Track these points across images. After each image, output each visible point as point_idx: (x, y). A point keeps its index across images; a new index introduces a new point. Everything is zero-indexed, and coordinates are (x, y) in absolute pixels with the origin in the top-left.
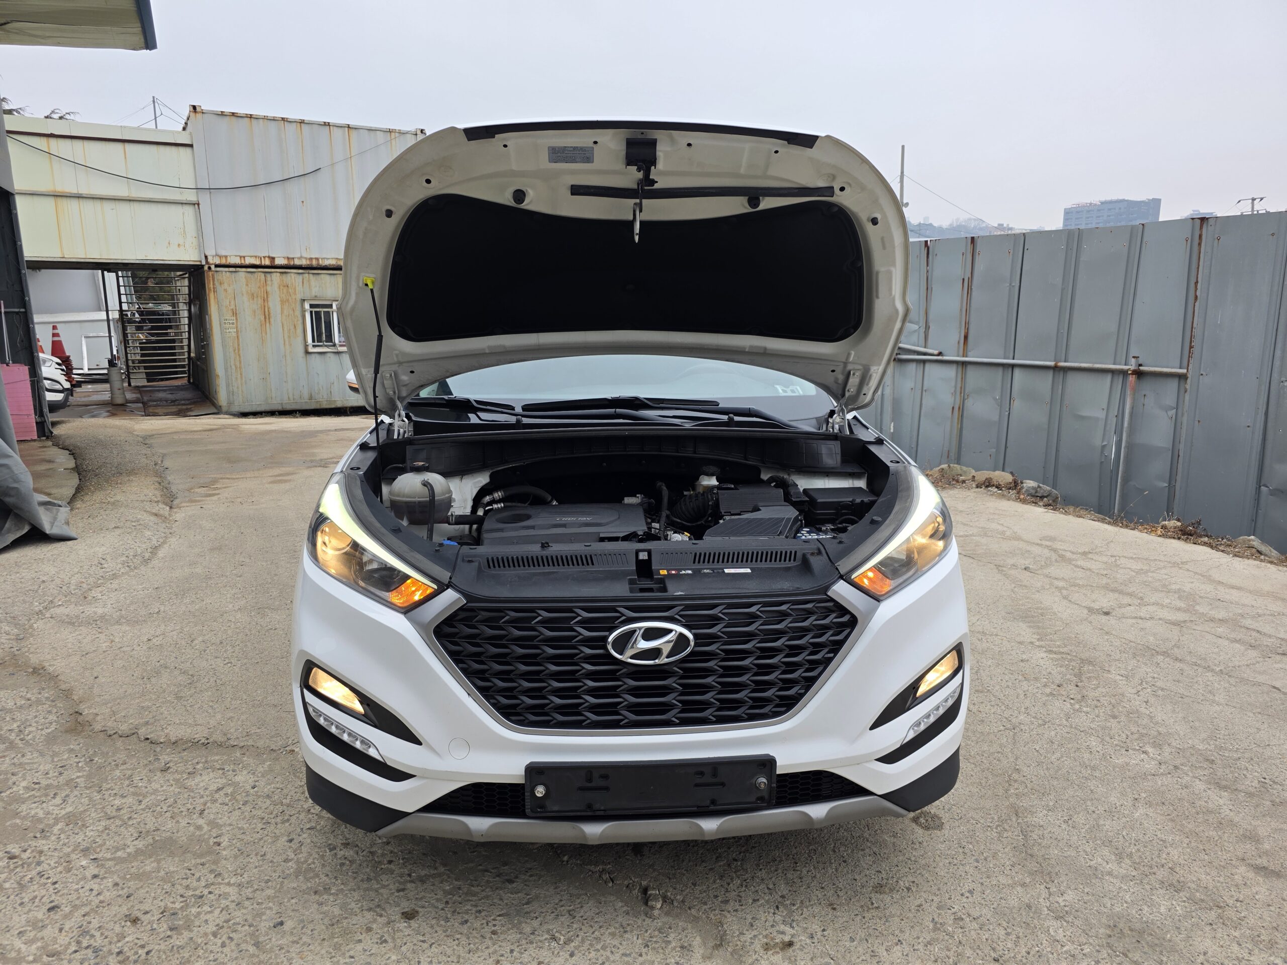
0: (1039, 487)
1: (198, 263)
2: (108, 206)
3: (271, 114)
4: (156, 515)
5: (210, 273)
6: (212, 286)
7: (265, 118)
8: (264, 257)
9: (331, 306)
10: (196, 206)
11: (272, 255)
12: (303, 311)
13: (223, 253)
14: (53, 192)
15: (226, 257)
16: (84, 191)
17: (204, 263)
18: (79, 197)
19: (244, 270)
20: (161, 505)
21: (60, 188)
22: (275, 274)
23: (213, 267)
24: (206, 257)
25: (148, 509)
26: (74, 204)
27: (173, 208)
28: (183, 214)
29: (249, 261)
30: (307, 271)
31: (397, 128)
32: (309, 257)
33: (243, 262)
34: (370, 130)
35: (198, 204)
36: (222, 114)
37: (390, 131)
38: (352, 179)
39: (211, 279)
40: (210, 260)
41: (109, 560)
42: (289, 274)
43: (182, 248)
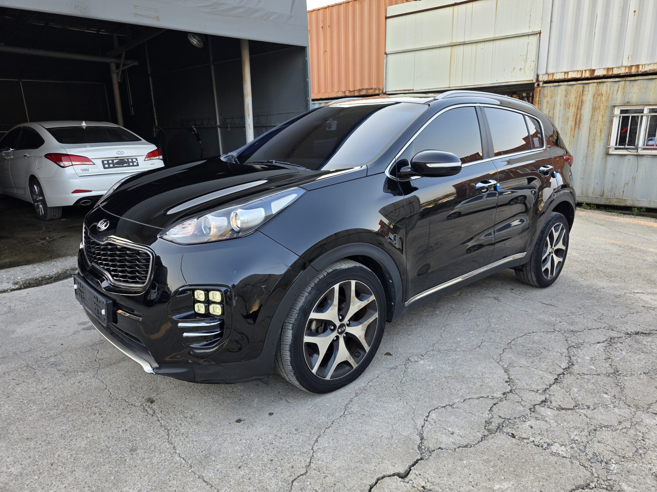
1: (531, 82)
2: (480, 46)
5: (538, 89)
6: (537, 99)
8: (585, 71)
9: (642, 111)
10: (539, 35)
11: (593, 68)
12: (612, 116)
13: (550, 71)
14: (450, 43)
15: (553, 74)
16: (467, 39)
17: (535, 81)
18: (464, 44)
19: (566, 83)
21: (455, 40)
22: (592, 85)
23: (541, 84)
24: (538, 76)
26: (461, 47)
28: (528, 43)
29: (572, 75)
30: (624, 79)
32: (630, 65)
33: (566, 77)
39: (538, 93)
40: (541, 79)
42: (606, 84)
43: (522, 71)
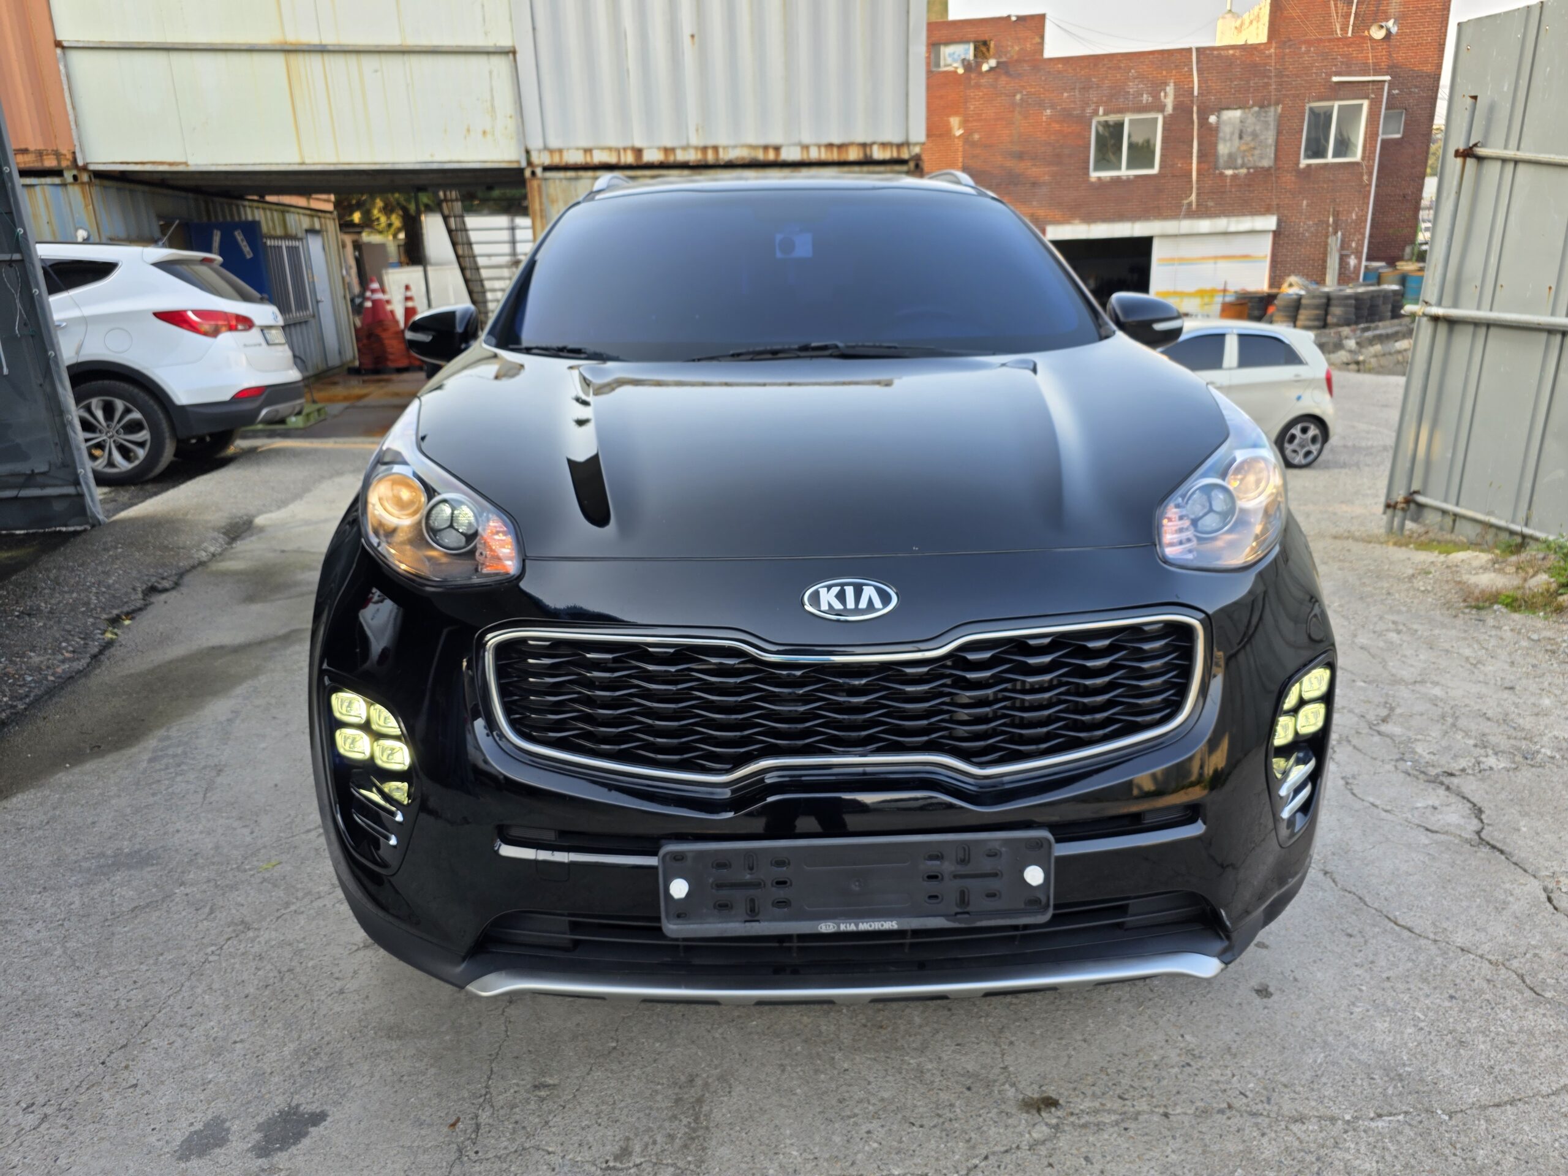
1: (515, 166)
2: (369, 63)
5: (535, 183)
10: (511, 56)
13: (553, 143)
14: (280, 42)
15: (560, 151)
16: (330, 39)
17: (524, 164)
21: (293, 37)
22: (642, 180)
23: (539, 171)
24: (528, 152)
26: (315, 61)
27: (471, 61)
28: (491, 73)
29: (598, 157)
30: (697, 172)
32: (701, 143)
33: (589, 160)
35: (514, 52)
40: (536, 158)
43: (489, 137)
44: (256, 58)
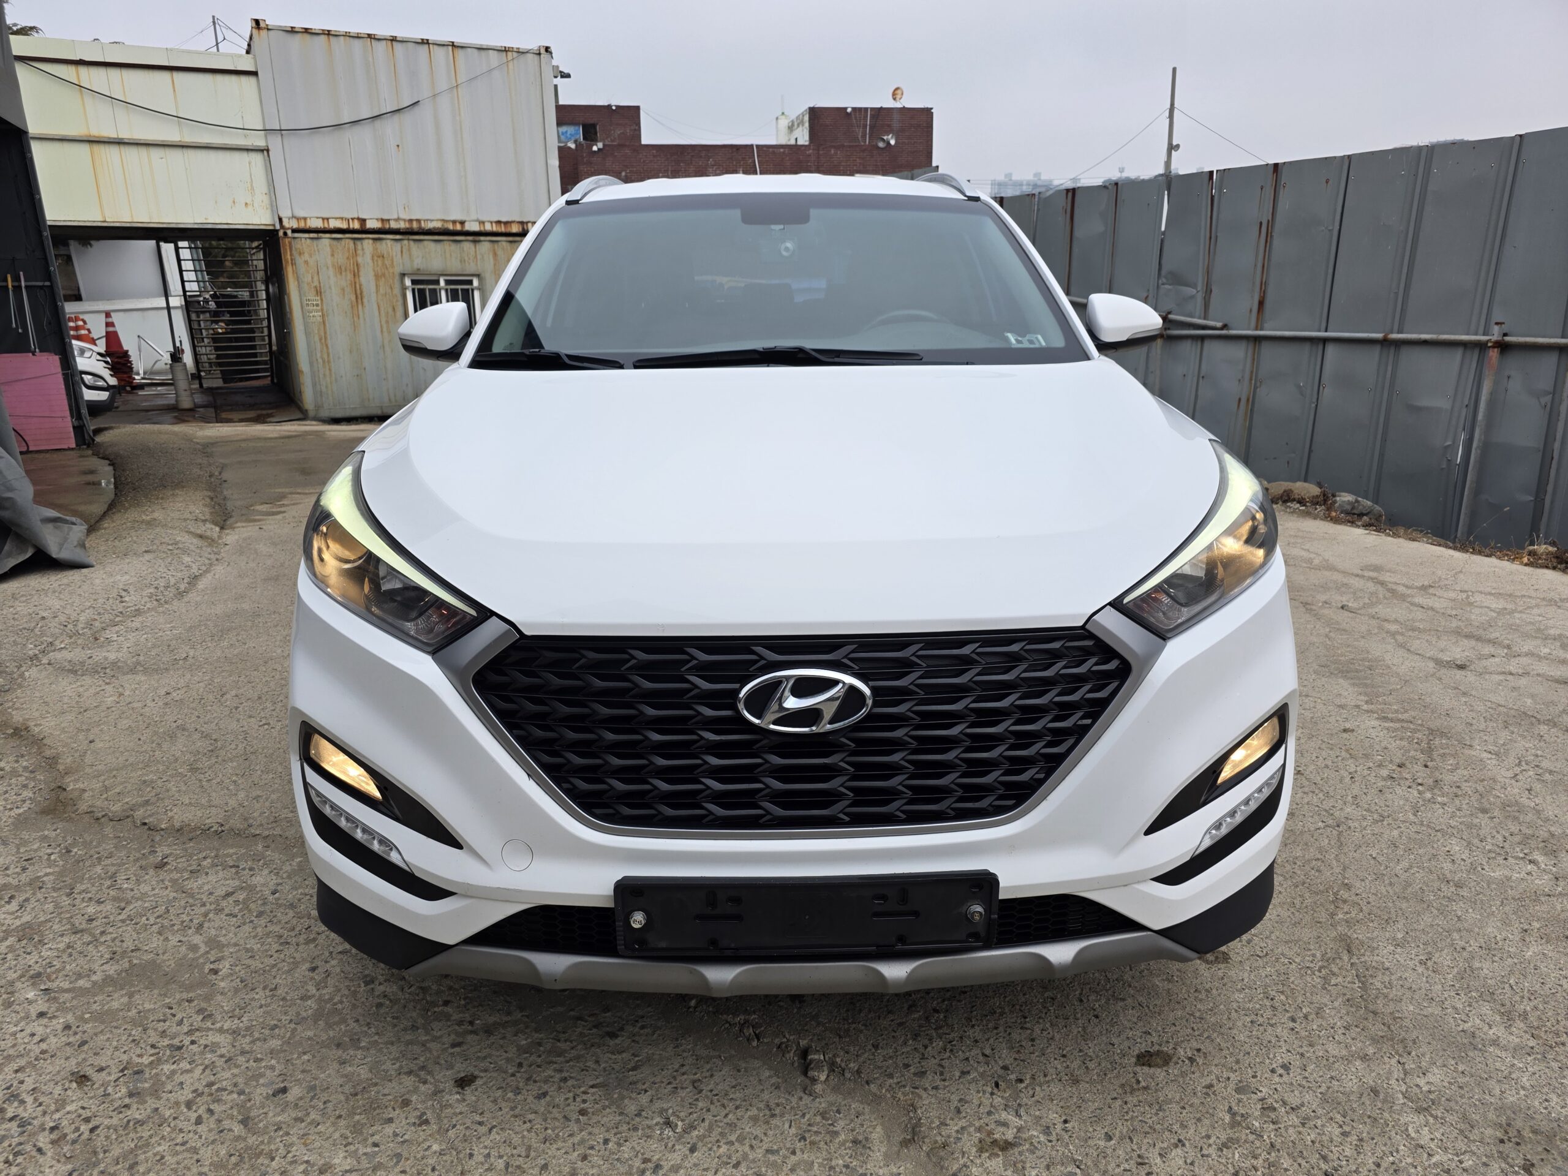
0: (1357, 501)
1: (271, 228)
2: (156, 153)
3: (354, 30)
4: (201, 536)
5: (287, 240)
6: (289, 257)
7: (347, 35)
8: (353, 219)
9: (437, 282)
10: (265, 152)
11: (362, 216)
12: (404, 289)
13: (301, 213)
14: (86, 136)
15: (305, 219)
16: (124, 135)
17: (278, 227)
18: (120, 143)
19: (328, 235)
20: (208, 525)
21: (96, 132)
22: (366, 241)
23: (289, 232)
24: (280, 220)
25: (192, 530)
26: (114, 150)
27: (237, 155)
28: (250, 163)
29: (334, 224)
30: (407, 237)
31: (515, 45)
32: (408, 218)
33: (326, 226)
34: (480, 49)
35: (268, 151)
36: (292, 31)
37: (506, 50)
38: (460, 115)
39: (288, 248)
40: (286, 223)
41: (132, 592)
42: (384, 242)
43: (250, 208)
44: (67, 146)
